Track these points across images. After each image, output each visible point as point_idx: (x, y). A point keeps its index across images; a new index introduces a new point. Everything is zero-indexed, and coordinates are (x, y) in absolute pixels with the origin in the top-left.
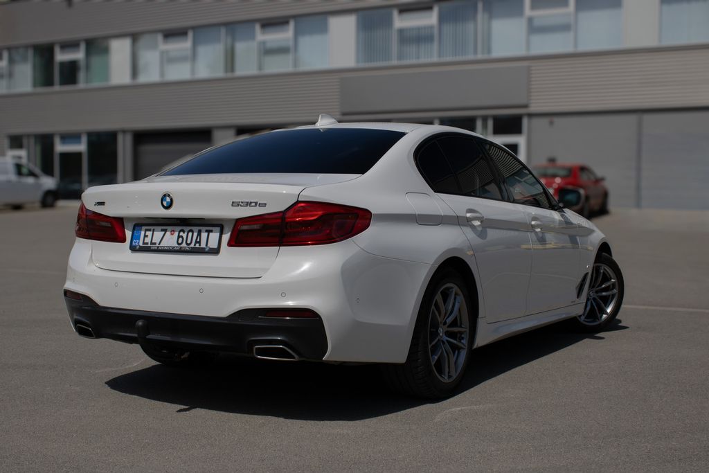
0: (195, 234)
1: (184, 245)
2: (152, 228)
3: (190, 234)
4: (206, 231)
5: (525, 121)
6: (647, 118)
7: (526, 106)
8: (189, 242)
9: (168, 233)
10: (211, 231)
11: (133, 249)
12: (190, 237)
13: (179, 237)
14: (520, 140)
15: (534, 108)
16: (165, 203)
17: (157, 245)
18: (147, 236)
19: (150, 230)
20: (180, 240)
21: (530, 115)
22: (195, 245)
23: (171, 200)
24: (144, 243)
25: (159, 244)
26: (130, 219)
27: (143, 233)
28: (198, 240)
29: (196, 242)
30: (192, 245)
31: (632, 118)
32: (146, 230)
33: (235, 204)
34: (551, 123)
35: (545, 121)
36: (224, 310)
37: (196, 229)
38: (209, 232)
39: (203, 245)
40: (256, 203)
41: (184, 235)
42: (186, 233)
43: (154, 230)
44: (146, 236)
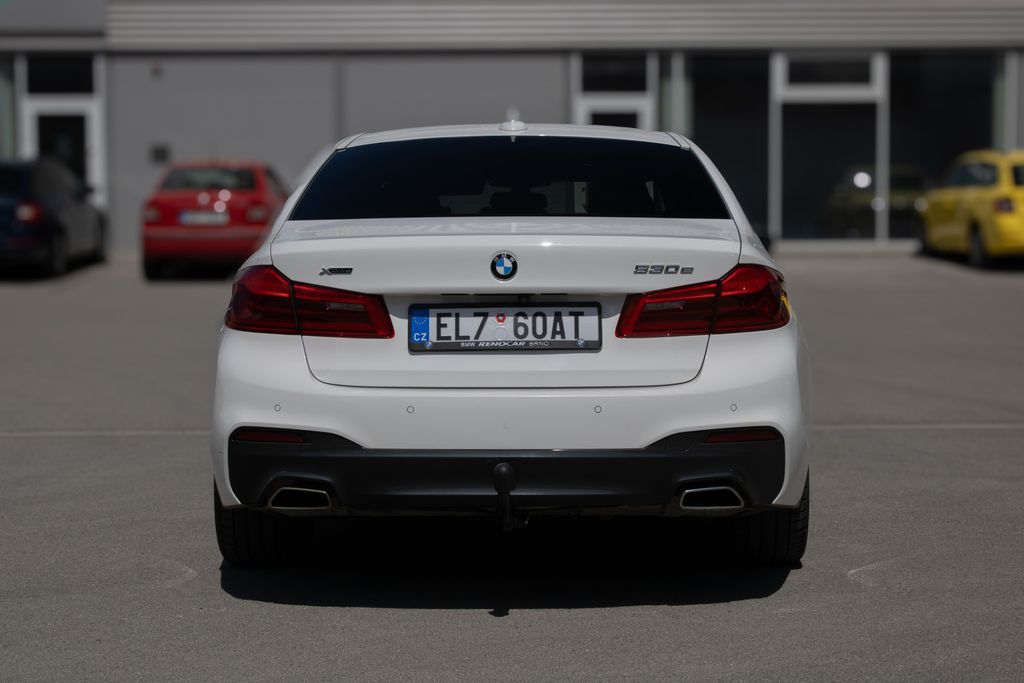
0: (550, 320)
1: (530, 337)
2: (453, 311)
3: (539, 320)
4: (571, 314)
5: (100, 68)
6: (355, 69)
7: (100, 34)
8: (540, 331)
9: (491, 320)
10: (582, 314)
11: (415, 348)
12: (540, 325)
13: (517, 325)
14: (91, 108)
15: (118, 39)
16: (500, 270)
17: (472, 339)
18: (445, 326)
19: (449, 315)
20: (521, 331)
21: (113, 54)
22: (553, 337)
23: (515, 264)
24: (439, 337)
25: (477, 337)
26: (398, 297)
27: (433, 321)
28: (558, 329)
29: (555, 333)
30: (548, 337)
31: (324, 68)
32: (439, 316)
33: (640, 270)
34: (157, 73)
35: (143, 67)
36: (640, 437)
37: (550, 311)
38: (577, 315)
39: (570, 336)
40: (677, 268)
41: (529, 322)
42: (530, 318)
43: (457, 316)
44: (440, 326)
